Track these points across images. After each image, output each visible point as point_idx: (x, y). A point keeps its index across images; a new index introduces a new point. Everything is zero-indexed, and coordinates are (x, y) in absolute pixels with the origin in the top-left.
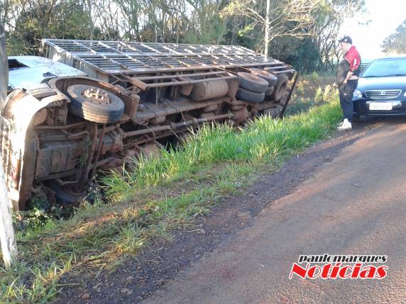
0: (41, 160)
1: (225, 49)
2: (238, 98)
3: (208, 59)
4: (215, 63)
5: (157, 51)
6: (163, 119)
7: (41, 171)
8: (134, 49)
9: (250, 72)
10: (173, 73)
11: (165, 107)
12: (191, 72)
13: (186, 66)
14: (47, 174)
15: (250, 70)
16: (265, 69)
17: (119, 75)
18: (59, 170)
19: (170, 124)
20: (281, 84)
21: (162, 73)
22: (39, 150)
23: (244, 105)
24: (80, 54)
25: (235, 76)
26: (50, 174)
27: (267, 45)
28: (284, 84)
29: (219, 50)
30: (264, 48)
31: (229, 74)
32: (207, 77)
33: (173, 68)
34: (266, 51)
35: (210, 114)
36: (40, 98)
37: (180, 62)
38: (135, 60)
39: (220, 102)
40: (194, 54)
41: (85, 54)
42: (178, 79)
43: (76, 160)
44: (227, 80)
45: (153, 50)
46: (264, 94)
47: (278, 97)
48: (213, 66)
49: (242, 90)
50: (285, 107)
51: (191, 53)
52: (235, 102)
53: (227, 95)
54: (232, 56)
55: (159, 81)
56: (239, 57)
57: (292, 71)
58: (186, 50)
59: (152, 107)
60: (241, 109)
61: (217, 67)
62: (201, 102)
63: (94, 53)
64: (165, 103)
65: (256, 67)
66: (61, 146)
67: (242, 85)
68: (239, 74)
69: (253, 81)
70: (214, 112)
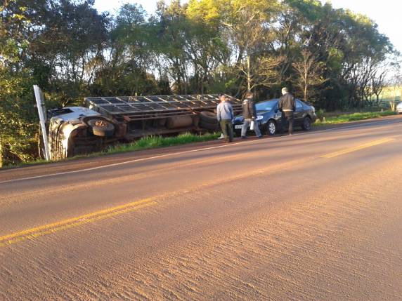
3: (186, 104)
4: (189, 106)
13: (165, 109)
17: (118, 115)
24: (102, 105)
25: (197, 114)
29: (201, 98)
32: (178, 114)
33: (155, 110)
36: (74, 125)
37: (163, 107)
38: (133, 107)
40: (178, 101)
41: (105, 105)
42: (154, 116)
44: (191, 116)
48: (185, 109)
49: (203, 122)
51: (176, 101)
53: (192, 125)
55: (144, 117)
63: (110, 104)
68: (202, 113)
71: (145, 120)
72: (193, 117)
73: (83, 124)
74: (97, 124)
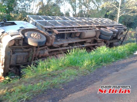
0: (13, 58)
1: (99, 19)
2: (100, 38)
3: (91, 23)
4: (93, 24)
5: (70, 20)
6: (67, 45)
7: (13, 62)
8: (61, 19)
9: (106, 28)
10: (73, 28)
11: (68, 40)
12: (81, 27)
13: (79, 25)
14: (15, 64)
15: (107, 27)
16: (114, 27)
17: (49, 28)
18: (20, 62)
19: (69, 47)
20: (120, 33)
21: (68, 28)
22: (12, 55)
23: (102, 41)
24: (38, 21)
25: (99, 30)
26: (16, 64)
27: (118, 18)
28: (122, 33)
29: (97, 20)
30: (117, 19)
31: (97, 29)
32: (87, 29)
33: (73, 26)
34: (118, 20)
35: (88, 43)
37: (78, 24)
38: (59, 23)
39: (93, 39)
40: (85, 21)
41: (41, 21)
42: (73, 30)
43: (27, 59)
44: (95, 31)
45: (69, 19)
46: (111, 37)
47: (119, 38)
48: (91, 26)
49: (102, 35)
50: (122, 42)
51: (84, 20)
52: (99, 39)
53: (95, 37)
54: (101, 22)
55: (67, 31)
56: (104, 22)
57: (126, 28)
58: (82, 19)
59: (63, 40)
60: (101, 42)
61: (92, 26)
62: (84, 39)
63: (44, 20)
64: (69, 39)
65: (110, 26)
66: (21, 54)
67: (101, 33)
68: (101, 29)
69: (106, 32)
70: (90, 43)
71: (66, 33)
72: (96, 32)
73: (21, 35)
74: (32, 35)
